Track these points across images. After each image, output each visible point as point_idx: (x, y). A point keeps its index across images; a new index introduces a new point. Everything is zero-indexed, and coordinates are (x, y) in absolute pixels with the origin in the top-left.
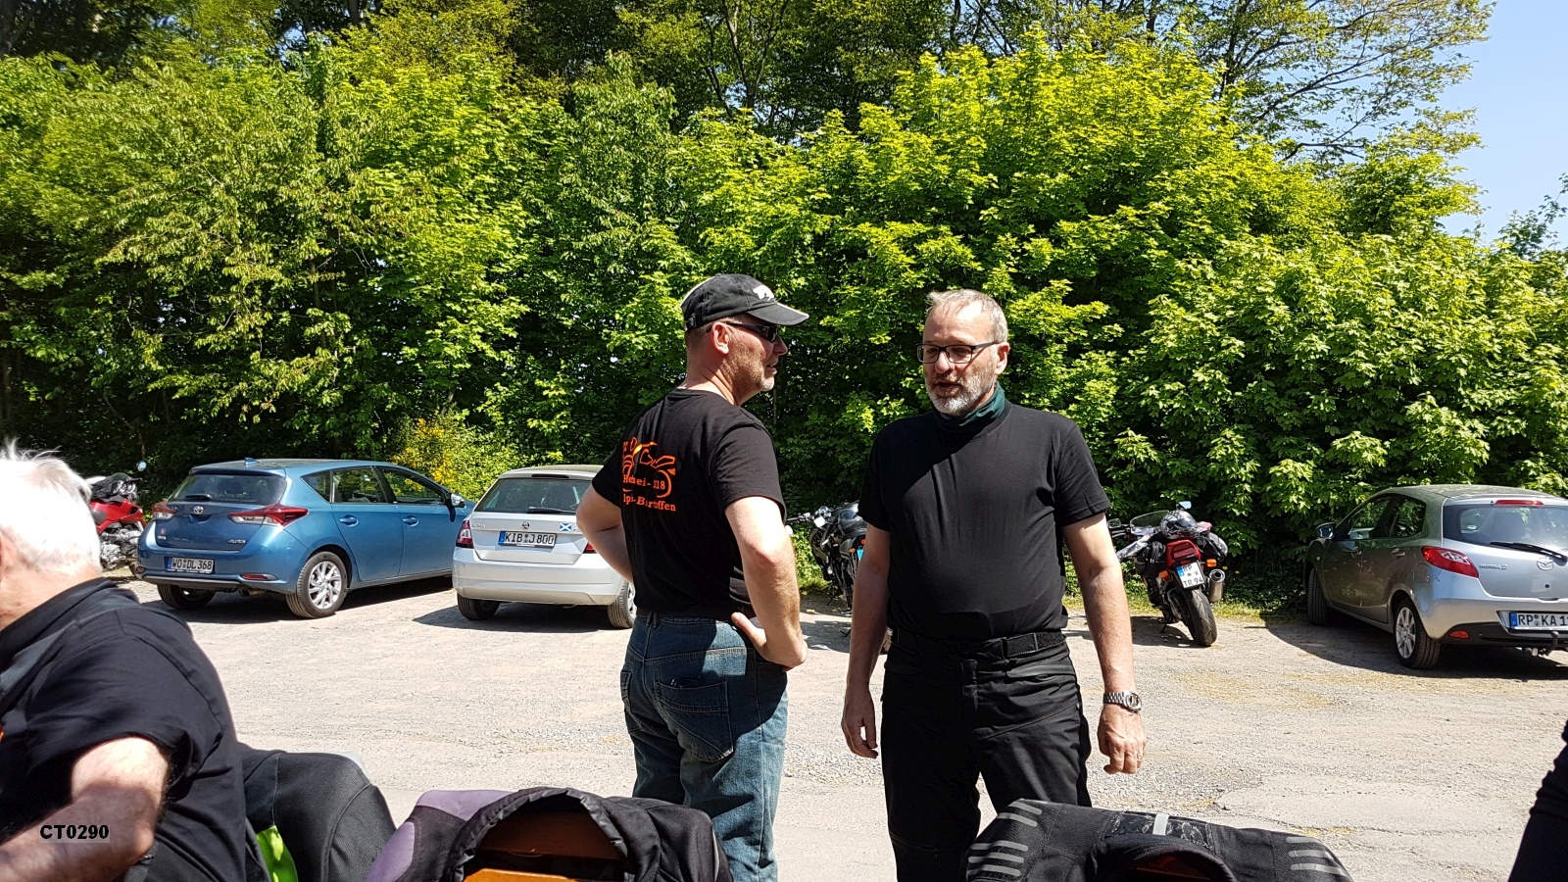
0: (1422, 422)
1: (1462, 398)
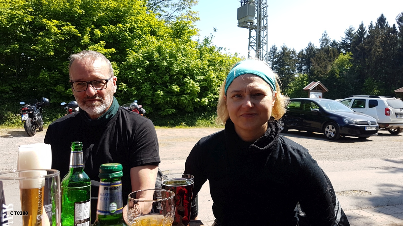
1: (195, 77)
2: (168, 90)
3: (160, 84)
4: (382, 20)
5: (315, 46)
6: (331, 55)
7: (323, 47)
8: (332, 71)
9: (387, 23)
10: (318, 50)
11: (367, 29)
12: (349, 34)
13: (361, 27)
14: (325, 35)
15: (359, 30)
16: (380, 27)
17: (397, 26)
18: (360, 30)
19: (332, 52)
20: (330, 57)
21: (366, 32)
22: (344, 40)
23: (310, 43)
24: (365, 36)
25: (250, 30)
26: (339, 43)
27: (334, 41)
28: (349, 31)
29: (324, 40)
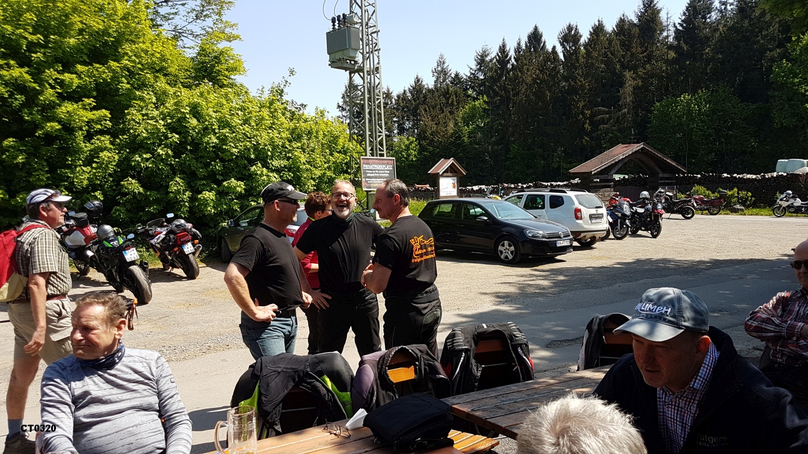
0: (257, 174)
1: (269, 164)
2: (221, 189)
3: (205, 178)
4: (535, 37)
5: (424, 83)
6: (452, 101)
7: (439, 85)
8: (455, 132)
9: (545, 42)
10: (429, 91)
11: (512, 54)
12: (482, 60)
13: (503, 49)
14: (441, 63)
15: (498, 54)
16: (532, 50)
17: (559, 49)
18: (500, 54)
19: (454, 96)
20: (452, 104)
21: (510, 58)
22: (473, 72)
23: (417, 78)
24: (509, 66)
25: (350, 74)
26: (465, 77)
27: (457, 75)
28: (482, 56)
29: (439, 73)
